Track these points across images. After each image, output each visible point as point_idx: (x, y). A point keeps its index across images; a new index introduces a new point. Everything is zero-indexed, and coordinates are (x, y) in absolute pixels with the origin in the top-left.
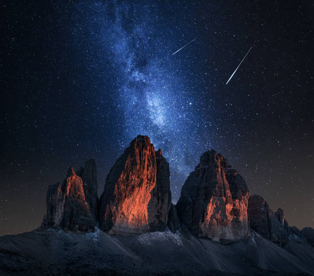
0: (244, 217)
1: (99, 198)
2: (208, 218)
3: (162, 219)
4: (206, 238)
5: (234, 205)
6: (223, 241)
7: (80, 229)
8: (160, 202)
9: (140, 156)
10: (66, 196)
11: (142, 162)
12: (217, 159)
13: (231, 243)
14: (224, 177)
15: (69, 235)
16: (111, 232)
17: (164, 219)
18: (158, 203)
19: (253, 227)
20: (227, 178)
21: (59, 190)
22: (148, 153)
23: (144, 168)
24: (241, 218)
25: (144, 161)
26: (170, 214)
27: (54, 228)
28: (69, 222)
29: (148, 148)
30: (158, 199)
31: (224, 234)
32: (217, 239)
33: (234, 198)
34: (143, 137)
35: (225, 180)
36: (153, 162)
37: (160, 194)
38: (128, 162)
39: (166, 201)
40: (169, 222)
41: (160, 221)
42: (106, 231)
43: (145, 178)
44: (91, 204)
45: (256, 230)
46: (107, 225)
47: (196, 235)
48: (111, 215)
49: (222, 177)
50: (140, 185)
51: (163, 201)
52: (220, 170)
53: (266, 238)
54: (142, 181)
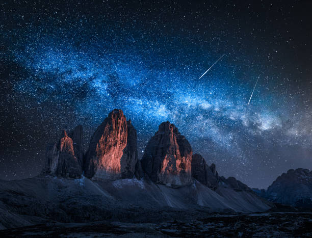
0: (188, 169)
1: (85, 153)
2: (164, 169)
3: (131, 170)
4: (162, 184)
5: (182, 161)
6: (173, 186)
7: (70, 176)
8: (129, 158)
9: (116, 124)
10: (60, 152)
11: (117, 128)
12: (171, 128)
13: (179, 188)
14: (176, 141)
15: (62, 180)
16: (93, 178)
17: (132, 169)
18: (128, 158)
19: (195, 176)
20: (177, 142)
21: (55, 147)
22: (121, 122)
23: (118, 133)
24: (186, 170)
25: (119, 128)
26: (136, 166)
27: (50, 175)
28: (62, 171)
29: (122, 118)
30: (128, 155)
31: (174, 181)
32: (169, 185)
33: (182, 155)
34: (118, 110)
35: (176, 143)
36: (125, 129)
37: (129, 152)
38: (107, 128)
39: (134, 157)
40: (135, 172)
41: (129, 171)
42: (89, 178)
43: (119, 140)
44: (79, 158)
45: (197, 179)
46: (90, 174)
47: (155, 182)
48: (93, 166)
49: (174, 140)
50: (115, 145)
51: (131, 157)
52: (172, 136)
53: (203, 184)
54: (116, 142)
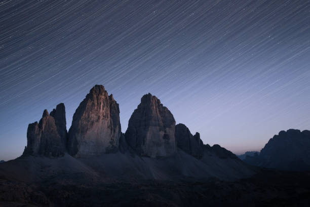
0: (172, 139)
1: (68, 130)
3: (115, 144)
4: (147, 156)
5: (165, 132)
6: (158, 157)
7: (53, 155)
8: (113, 132)
9: (97, 100)
10: (42, 132)
11: (99, 104)
12: (153, 99)
13: (164, 159)
14: (158, 112)
16: (76, 155)
18: (111, 133)
19: (179, 146)
20: (160, 113)
22: (103, 97)
23: (100, 108)
24: (171, 141)
25: (101, 103)
26: (120, 140)
27: (33, 155)
28: (44, 151)
29: (103, 94)
30: (111, 130)
31: (159, 153)
32: (154, 156)
33: (165, 127)
34: (99, 86)
35: (159, 114)
36: (107, 104)
37: (112, 126)
38: (88, 104)
39: (117, 130)
40: (119, 146)
41: (113, 146)
42: (73, 155)
43: (101, 115)
44: (61, 136)
45: (181, 149)
46: (74, 152)
47: (139, 155)
48: (76, 143)
49: (156, 112)
50: (98, 120)
51: (115, 131)
52: (155, 107)
53: (188, 153)
54: (99, 117)
